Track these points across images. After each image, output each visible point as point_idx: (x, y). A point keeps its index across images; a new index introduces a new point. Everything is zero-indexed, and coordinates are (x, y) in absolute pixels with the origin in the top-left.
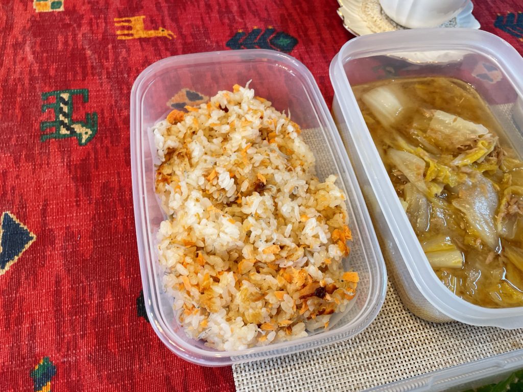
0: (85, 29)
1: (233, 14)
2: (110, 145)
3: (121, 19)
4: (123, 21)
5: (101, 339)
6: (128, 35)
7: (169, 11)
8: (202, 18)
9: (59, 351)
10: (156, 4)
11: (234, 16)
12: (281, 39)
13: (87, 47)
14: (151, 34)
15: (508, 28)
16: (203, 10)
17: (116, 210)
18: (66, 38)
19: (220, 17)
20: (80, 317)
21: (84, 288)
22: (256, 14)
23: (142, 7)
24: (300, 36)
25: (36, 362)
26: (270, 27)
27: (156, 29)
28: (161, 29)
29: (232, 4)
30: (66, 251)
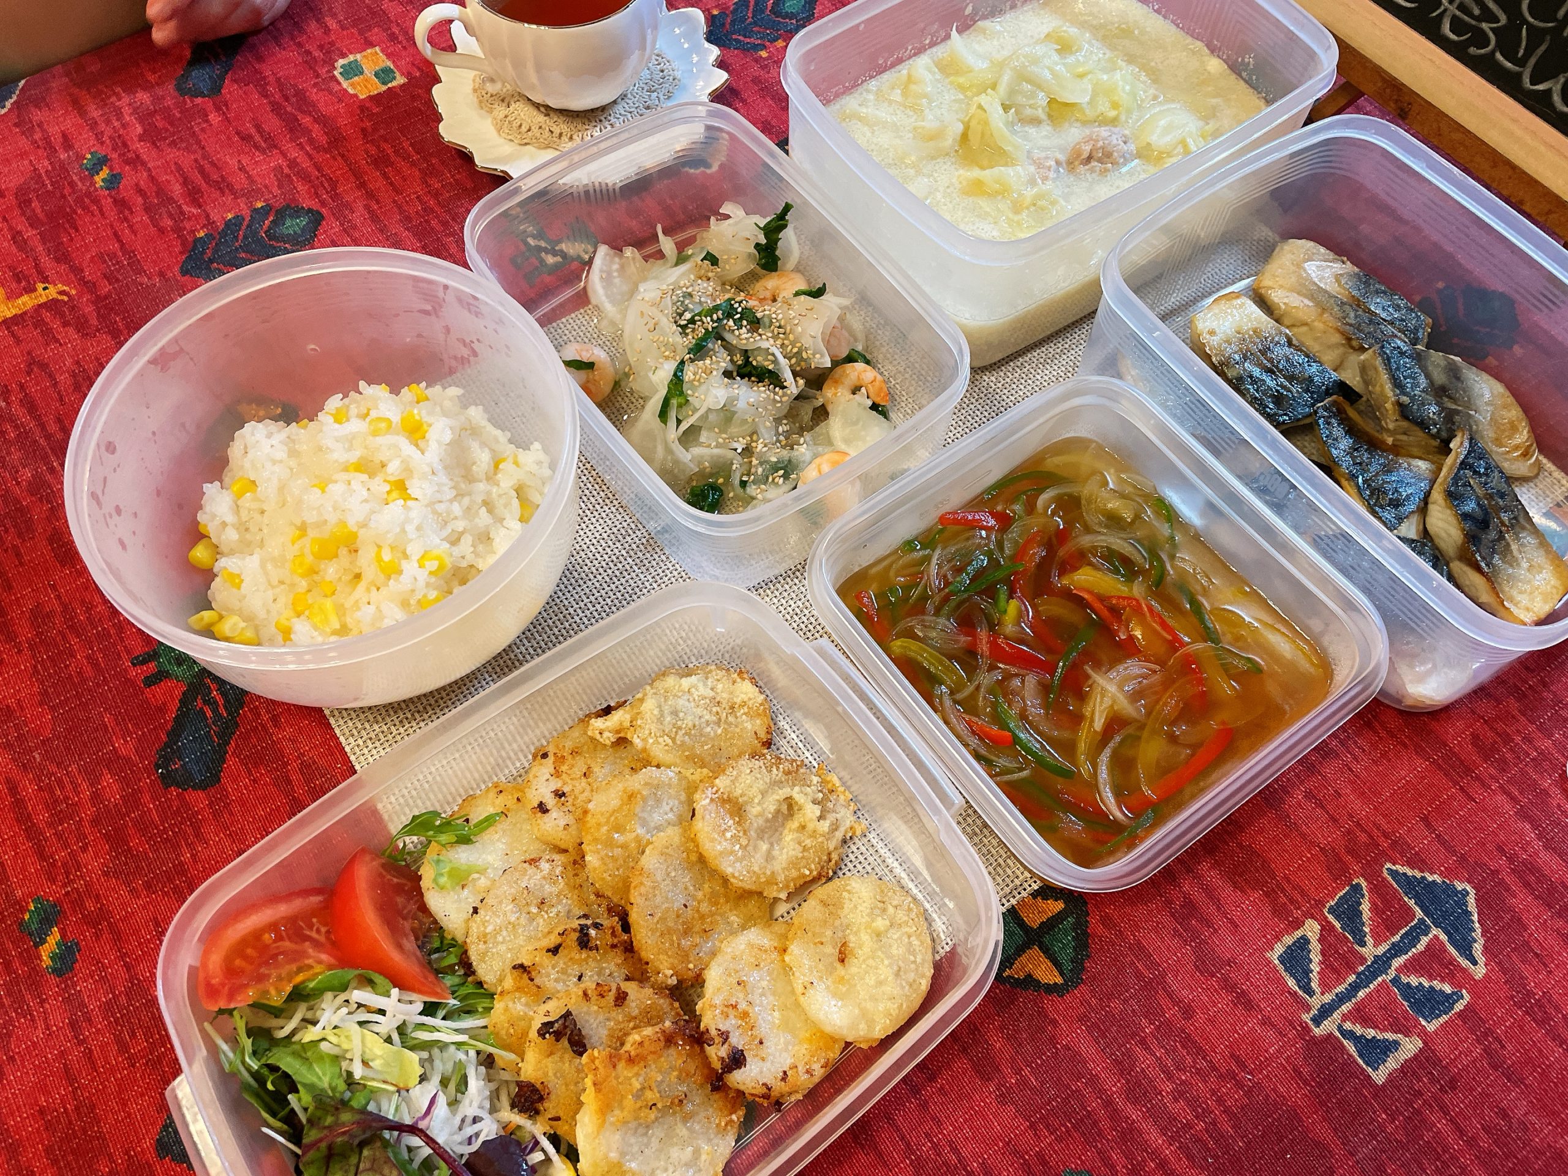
1: (175, 202)
2: (17, 542)
5: (117, 840)
7: (44, 244)
8: (115, 234)
9: (53, 881)
10: (13, 238)
11: (180, 207)
12: (288, 223)
14: (24, 304)
15: (734, 37)
16: (112, 214)
17: (71, 645)
19: (152, 219)
20: (69, 824)
21: (60, 781)
22: (223, 186)
24: (323, 203)
25: (23, 909)
26: (259, 205)
27: (30, 289)
28: (40, 286)
29: (168, 182)
30: (7, 740)
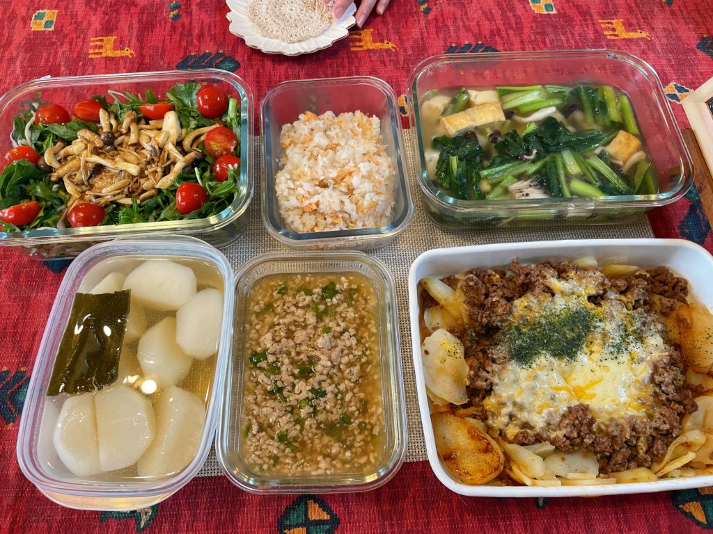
0: (66, 47)
3: (96, 39)
4: (97, 41)
6: (97, 54)
11: (192, 39)
12: (226, 63)
13: (63, 64)
18: (49, 55)
23: (117, 28)
26: (221, 51)
28: (126, 48)
